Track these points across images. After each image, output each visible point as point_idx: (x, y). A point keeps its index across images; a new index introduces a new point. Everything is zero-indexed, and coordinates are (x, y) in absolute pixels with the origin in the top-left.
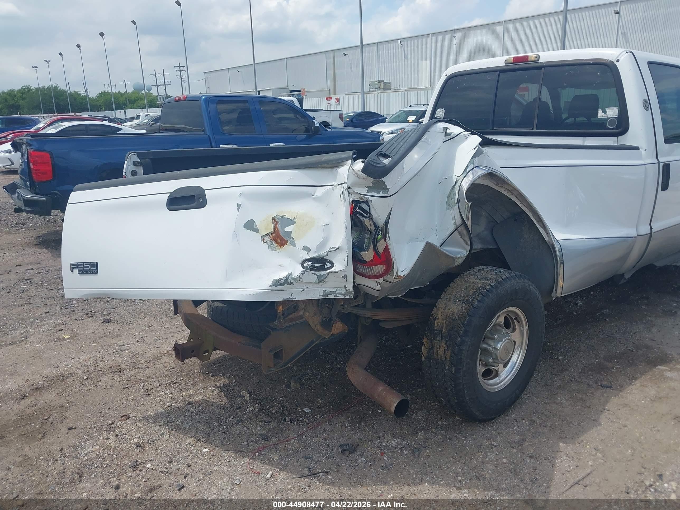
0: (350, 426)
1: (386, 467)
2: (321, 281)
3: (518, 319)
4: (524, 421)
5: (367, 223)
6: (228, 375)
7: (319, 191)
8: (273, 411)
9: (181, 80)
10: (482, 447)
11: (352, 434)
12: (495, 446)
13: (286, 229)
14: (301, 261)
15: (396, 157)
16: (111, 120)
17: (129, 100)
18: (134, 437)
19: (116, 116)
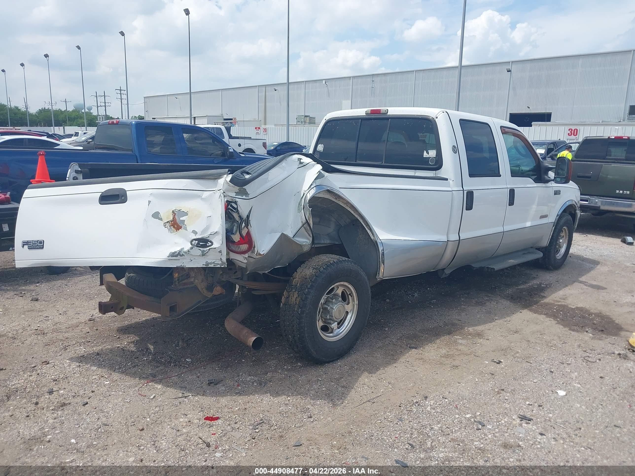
0: (219, 369)
1: (239, 393)
2: (203, 254)
3: (351, 294)
4: (346, 367)
5: (235, 215)
6: (132, 337)
7: (206, 194)
8: (163, 360)
9: (121, 103)
10: (311, 381)
11: (220, 374)
12: (320, 381)
13: (181, 219)
14: (190, 240)
15: (255, 174)
16: (49, 136)
17: (68, 117)
18: (52, 375)
19: (54, 132)
